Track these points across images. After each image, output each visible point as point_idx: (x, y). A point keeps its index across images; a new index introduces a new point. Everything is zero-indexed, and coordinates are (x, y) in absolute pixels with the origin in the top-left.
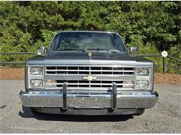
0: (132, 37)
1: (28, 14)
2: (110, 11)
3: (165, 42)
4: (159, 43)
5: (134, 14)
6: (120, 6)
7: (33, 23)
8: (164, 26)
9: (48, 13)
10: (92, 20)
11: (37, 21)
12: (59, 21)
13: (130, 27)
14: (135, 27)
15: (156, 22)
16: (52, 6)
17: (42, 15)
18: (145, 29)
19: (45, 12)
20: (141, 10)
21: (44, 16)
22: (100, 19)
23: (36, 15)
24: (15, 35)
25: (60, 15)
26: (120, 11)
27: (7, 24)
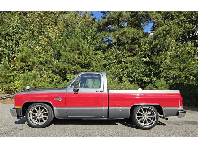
0: (123, 79)
1: (59, 64)
2: (110, 63)
3: (144, 82)
4: (140, 83)
5: (124, 65)
6: (116, 60)
7: (62, 70)
8: (142, 73)
9: (72, 64)
10: (99, 68)
11: (65, 69)
12: (78, 69)
13: (122, 73)
14: (125, 72)
15: (138, 70)
16: (74, 60)
17: (68, 65)
18: (131, 74)
19: (69, 64)
20: (129, 63)
21: (69, 66)
22: (103, 68)
23: (64, 65)
24: (50, 77)
25: (79, 66)
26: (116, 63)
27: (46, 70)
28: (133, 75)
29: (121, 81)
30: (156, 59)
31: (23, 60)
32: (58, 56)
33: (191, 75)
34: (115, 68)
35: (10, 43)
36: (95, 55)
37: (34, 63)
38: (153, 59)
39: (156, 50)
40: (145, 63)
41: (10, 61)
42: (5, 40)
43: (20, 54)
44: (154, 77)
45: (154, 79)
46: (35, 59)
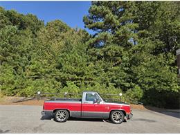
5: (110, 73)
6: (104, 69)
7: (63, 77)
9: (70, 74)
10: (90, 76)
12: (74, 77)
13: (108, 79)
14: (110, 79)
15: (121, 77)
16: (72, 70)
17: (67, 75)
19: (68, 73)
20: (113, 71)
25: (75, 75)
28: (117, 81)
29: (108, 85)
30: (134, 69)
31: (33, 70)
32: (60, 67)
34: (103, 75)
35: (24, 58)
36: (88, 65)
37: (41, 72)
38: (132, 69)
39: (134, 62)
40: (126, 71)
41: (24, 71)
43: (31, 66)
44: (133, 82)
45: (133, 84)
46: (43, 70)
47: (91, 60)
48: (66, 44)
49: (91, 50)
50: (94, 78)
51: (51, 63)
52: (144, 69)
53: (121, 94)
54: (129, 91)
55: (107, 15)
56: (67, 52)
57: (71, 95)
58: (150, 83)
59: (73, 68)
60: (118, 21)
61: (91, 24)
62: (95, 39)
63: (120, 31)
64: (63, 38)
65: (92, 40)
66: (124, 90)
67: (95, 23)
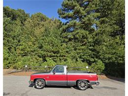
7: (43, 55)
9: (49, 52)
10: (64, 53)
13: (77, 56)
14: (79, 56)
15: (87, 54)
18: (82, 57)
19: (47, 52)
20: (81, 50)
24: (37, 59)
25: (52, 53)
27: (34, 55)
28: (84, 57)
29: (77, 60)
30: (97, 48)
31: (22, 50)
32: (41, 47)
33: (119, 57)
34: (73, 53)
35: (16, 41)
37: (28, 51)
38: (95, 48)
39: (97, 42)
40: (91, 50)
41: (15, 51)
42: (13, 39)
43: (20, 47)
44: (96, 58)
45: (96, 59)
46: (29, 49)
47: (64, 42)
48: (46, 30)
49: (64, 34)
50: (67, 55)
51: (34, 44)
52: (104, 48)
53: (87, 67)
54: (93, 65)
55: (76, 8)
56: (46, 36)
57: (49, 68)
58: (109, 59)
59: (51, 48)
60: (84, 12)
61: (63, 14)
62: (67, 26)
63: (86, 19)
64: (43, 25)
65: (64, 27)
66: (90, 63)
67: (66, 14)
